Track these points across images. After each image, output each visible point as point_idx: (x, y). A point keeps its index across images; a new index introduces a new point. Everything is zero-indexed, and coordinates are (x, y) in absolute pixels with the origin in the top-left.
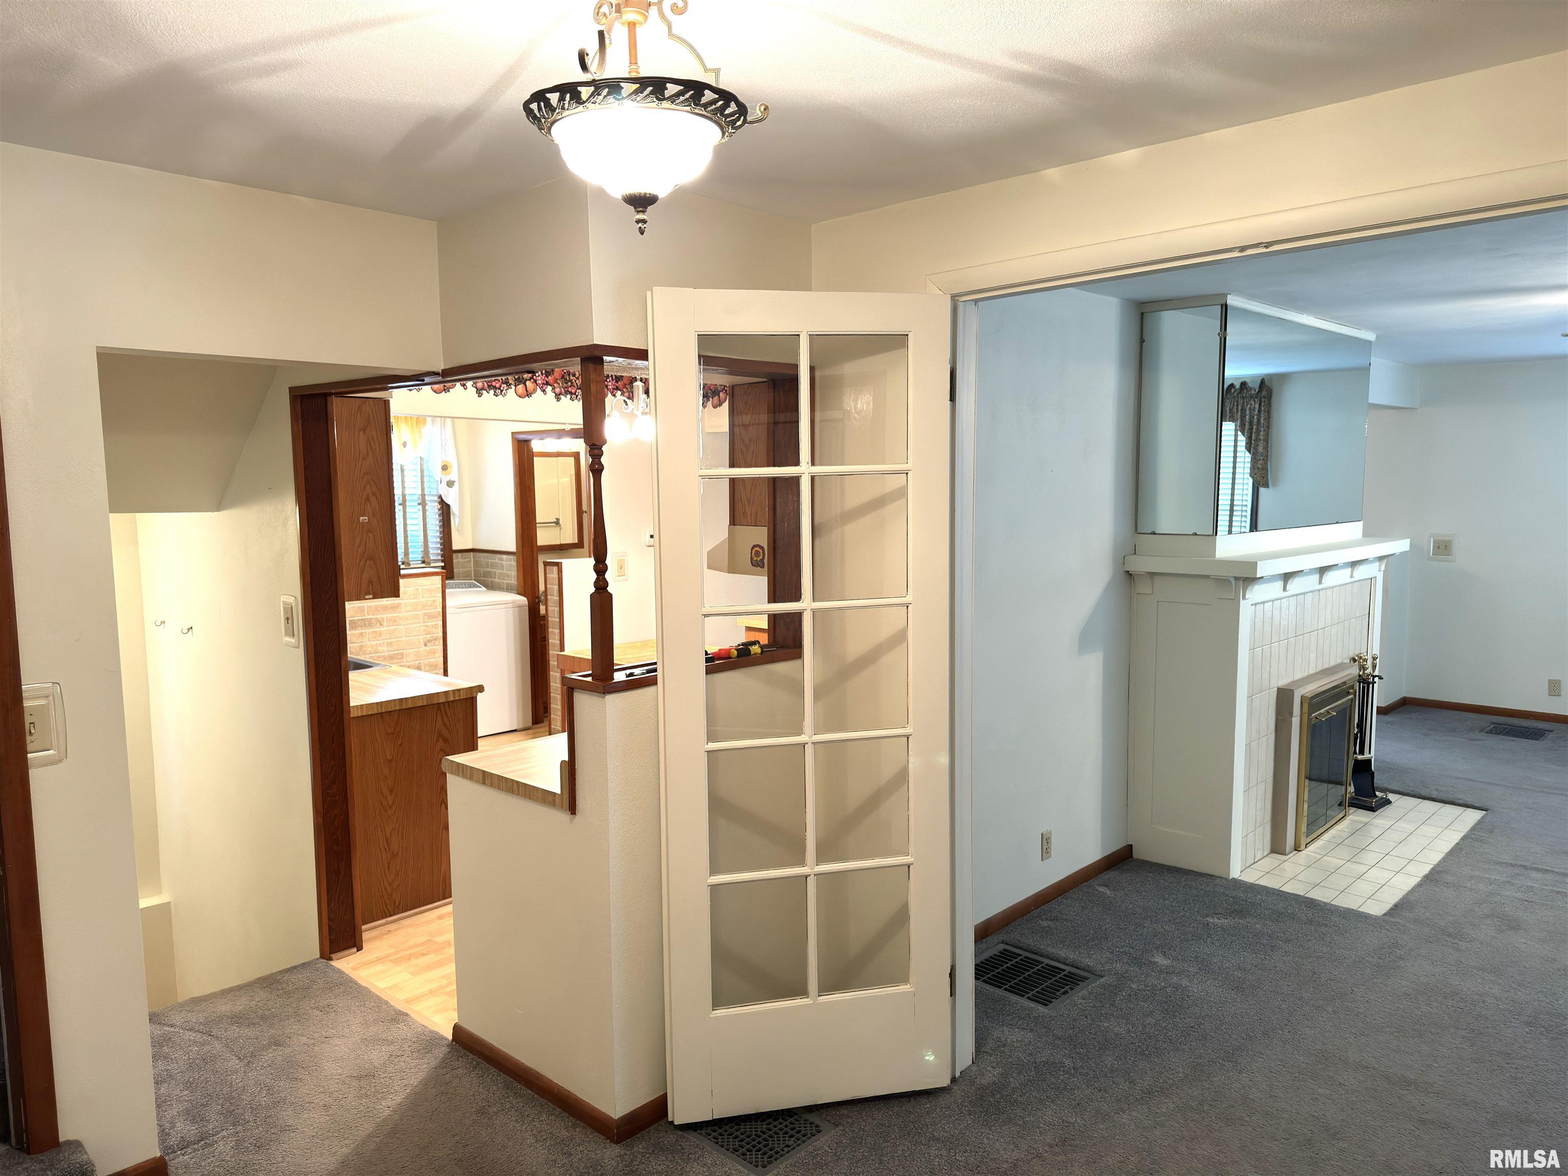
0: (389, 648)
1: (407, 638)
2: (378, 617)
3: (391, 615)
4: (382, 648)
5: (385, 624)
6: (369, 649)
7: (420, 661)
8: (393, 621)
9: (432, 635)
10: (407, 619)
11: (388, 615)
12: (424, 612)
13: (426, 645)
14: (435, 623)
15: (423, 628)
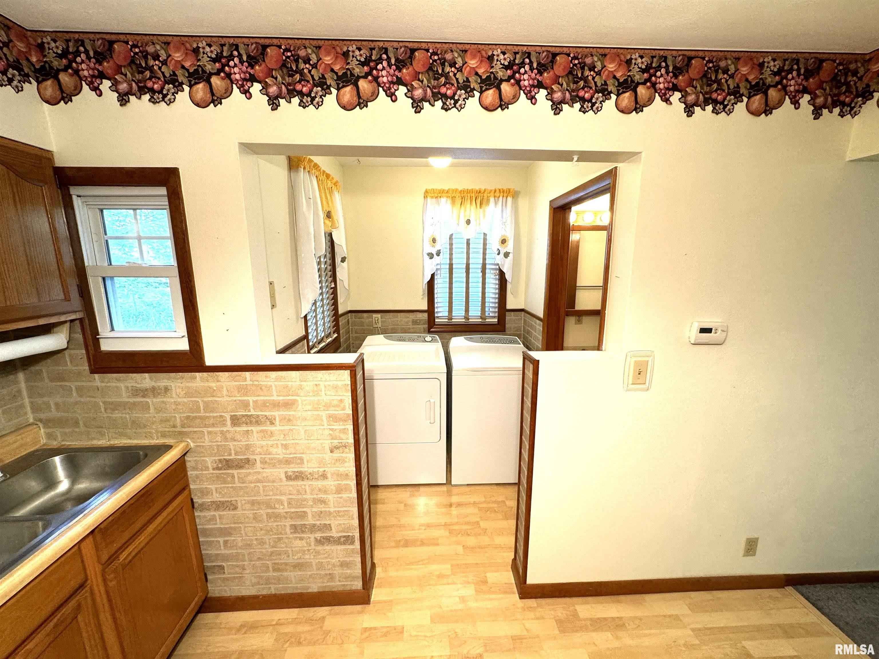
0: (284, 451)
1: (307, 442)
2: (267, 414)
3: (284, 413)
4: (275, 450)
5: (277, 422)
6: (258, 450)
7: (326, 469)
8: (289, 420)
9: (340, 441)
10: (305, 419)
11: (282, 413)
12: (327, 412)
13: (332, 452)
14: (343, 427)
15: (327, 432)
